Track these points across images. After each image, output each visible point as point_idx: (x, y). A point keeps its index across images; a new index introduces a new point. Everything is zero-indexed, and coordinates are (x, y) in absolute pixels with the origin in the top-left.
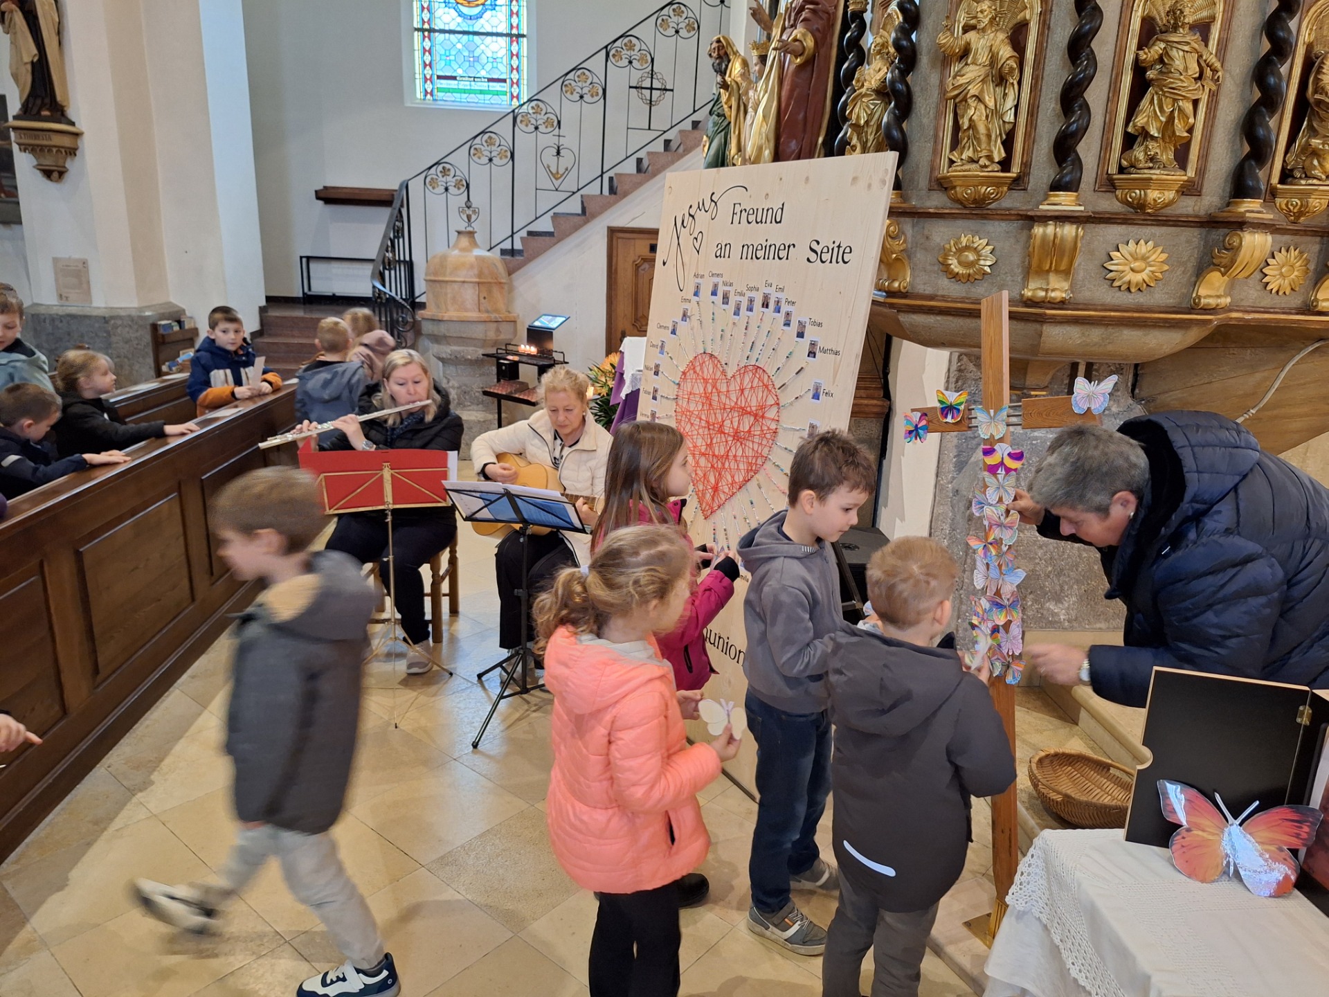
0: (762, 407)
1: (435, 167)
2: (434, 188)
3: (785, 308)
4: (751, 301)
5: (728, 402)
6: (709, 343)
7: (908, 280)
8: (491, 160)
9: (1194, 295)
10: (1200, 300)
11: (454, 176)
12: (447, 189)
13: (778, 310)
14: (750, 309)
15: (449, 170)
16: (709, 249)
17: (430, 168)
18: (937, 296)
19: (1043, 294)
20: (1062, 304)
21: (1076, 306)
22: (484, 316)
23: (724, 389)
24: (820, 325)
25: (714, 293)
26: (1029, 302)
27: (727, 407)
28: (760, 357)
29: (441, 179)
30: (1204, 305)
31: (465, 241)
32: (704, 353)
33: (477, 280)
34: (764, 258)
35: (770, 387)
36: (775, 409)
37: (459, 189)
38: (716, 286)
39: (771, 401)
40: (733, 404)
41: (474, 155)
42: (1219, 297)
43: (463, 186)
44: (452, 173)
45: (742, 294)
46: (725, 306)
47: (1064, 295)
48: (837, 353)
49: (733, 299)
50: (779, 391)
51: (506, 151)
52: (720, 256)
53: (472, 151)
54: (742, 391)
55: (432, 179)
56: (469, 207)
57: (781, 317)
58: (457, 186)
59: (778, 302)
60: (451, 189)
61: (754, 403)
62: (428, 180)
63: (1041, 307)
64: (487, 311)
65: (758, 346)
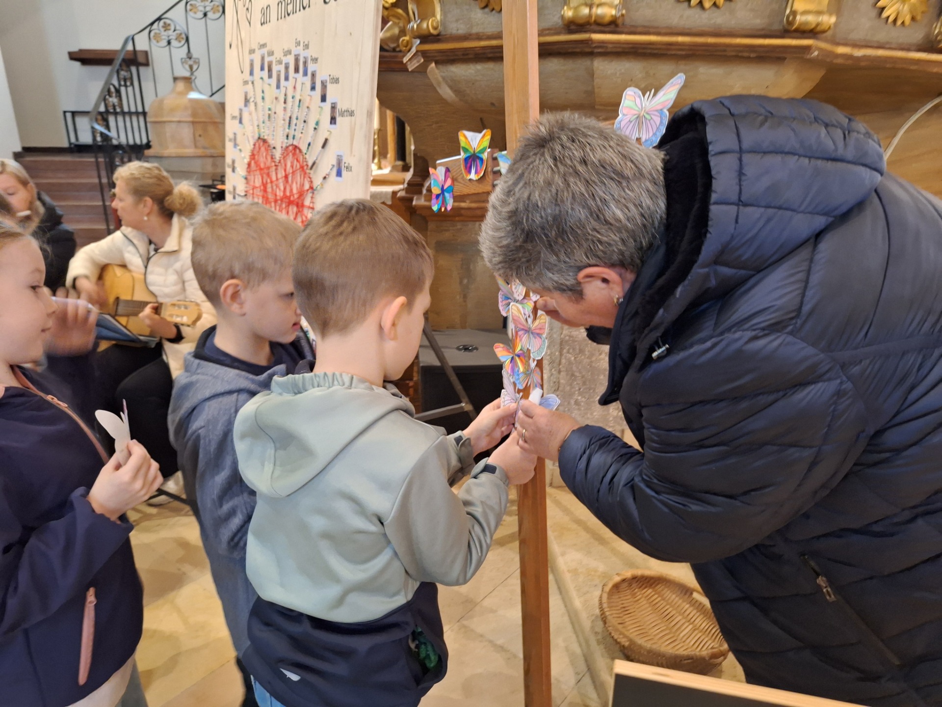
0: (301, 194)
1: (156, 24)
2: (158, 42)
3: (311, 67)
4: (287, 68)
5: (278, 193)
6: (262, 125)
7: (438, 17)
8: (205, 15)
9: (788, 11)
10: (795, 17)
11: (175, 30)
12: (169, 43)
13: (305, 74)
14: (287, 79)
15: (169, 25)
16: (257, 17)
17: (152, 24)
18: (470, 35)
19: (586, 11)
20: (613, 25)
21: (633, 29)
22: (200, 152)
23: (274, 178)
24: (336, 81)
25: (262, 69)
26: (573, 27)
27: (278, 198)
28: (296, 134)
29: (163, 33)
30: (800, 24)
31: (181, 86)
32: (259, 138)
33: (190, 119)
34: (293, 13)
35: (305, 168)
36: (310, 195)
37: (180, 41)
38: (263, 58)
39: (307, 186)
40: (282, 194)
41: (191, 10)
42: (819, 13)
43: (183, 38)
44: (172, 28)
45: (280, 62)
46: (270, 81)
47: (613, 12)
48: (351, 114)
49: (275, 68)
50: (312, 172)
51: (218, 6)
52: (264, 23)
53: (189, 7)
54: (286, 177)
55: (156, 33)
56: (190, 58)
57: (308, 80)
58: (178, 38)
59: (305, 63)
60: (174, 43)
61: (295, 191)
62: (152, 34)
63: (586, 32)
64: (204, 148)
65: (294, 121)
